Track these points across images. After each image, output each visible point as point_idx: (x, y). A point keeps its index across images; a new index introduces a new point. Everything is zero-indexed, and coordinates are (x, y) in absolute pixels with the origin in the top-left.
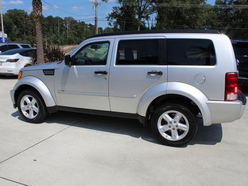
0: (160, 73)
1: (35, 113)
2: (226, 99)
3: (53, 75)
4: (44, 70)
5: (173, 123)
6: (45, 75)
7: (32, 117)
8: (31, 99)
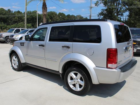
0: (68, 47)
2: (107, 67)
3: (24, 46)
5: (76, 79)
6: (21, 45)
7: (16, 67)
8: (16, 58)
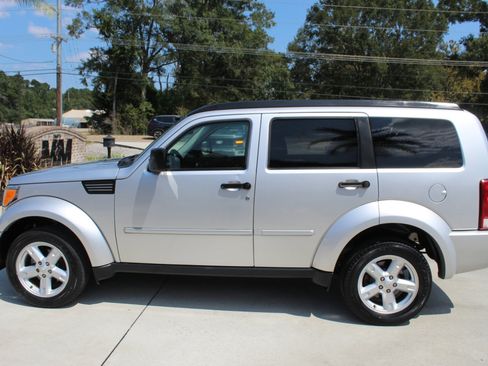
0: (365, 185)
1: (55, 283)
2: (480, 227)
3: (113, 192)
4: (84, 183)
5: (387, 279)
6: (89, 192)
7: (50, 292)
8: (45, 251)
